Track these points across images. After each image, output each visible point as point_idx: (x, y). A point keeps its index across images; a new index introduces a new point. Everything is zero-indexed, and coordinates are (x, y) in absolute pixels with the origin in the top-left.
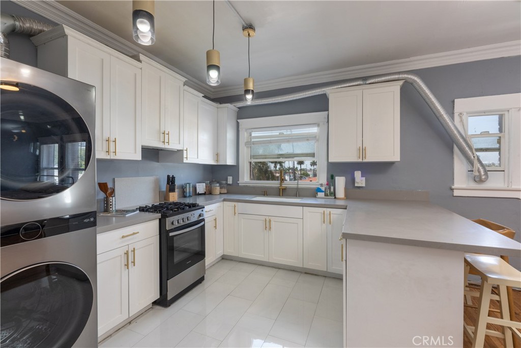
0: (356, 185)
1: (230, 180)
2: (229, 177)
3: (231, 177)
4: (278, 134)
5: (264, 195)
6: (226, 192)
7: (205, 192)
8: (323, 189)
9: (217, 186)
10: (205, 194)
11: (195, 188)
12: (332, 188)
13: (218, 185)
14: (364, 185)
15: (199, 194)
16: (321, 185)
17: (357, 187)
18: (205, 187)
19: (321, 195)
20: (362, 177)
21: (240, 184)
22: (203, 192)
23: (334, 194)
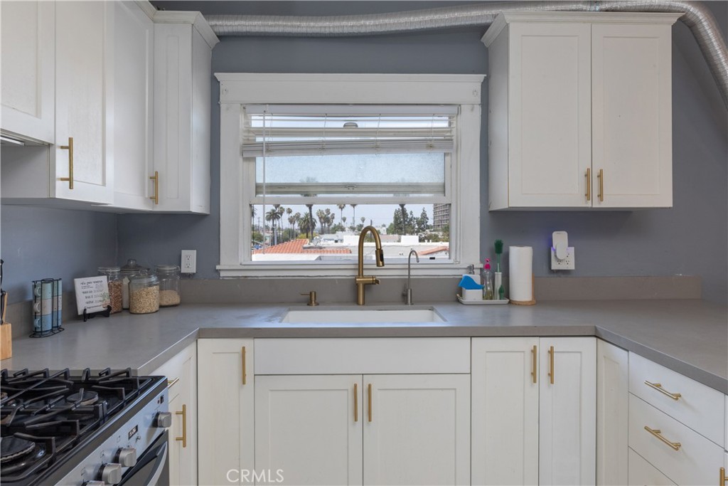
0: (555, 266)
1: (189, 260)
2: (184, 253)
3: (193, 253)
4: (341, 125)
5: (309, 303)
6: (177, 300)
7: (109, 308)
8: (477, 278)
9: (150, 285)
10: (105, 314)
11: (71, 297)
12: (499, 276)
13: (154, 279)
14: (572, 266)
15: (87, 317)
16: (471, 269)
17: (558, 271)
18: (106, 290)
19: (472, 295)
20: (569, 246)
21: (222, 274)
22: (101, 309)
23: (505, 292)
